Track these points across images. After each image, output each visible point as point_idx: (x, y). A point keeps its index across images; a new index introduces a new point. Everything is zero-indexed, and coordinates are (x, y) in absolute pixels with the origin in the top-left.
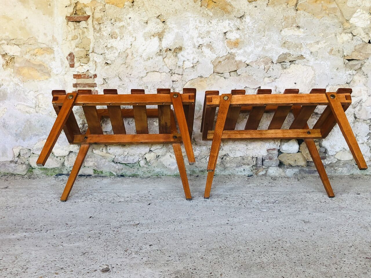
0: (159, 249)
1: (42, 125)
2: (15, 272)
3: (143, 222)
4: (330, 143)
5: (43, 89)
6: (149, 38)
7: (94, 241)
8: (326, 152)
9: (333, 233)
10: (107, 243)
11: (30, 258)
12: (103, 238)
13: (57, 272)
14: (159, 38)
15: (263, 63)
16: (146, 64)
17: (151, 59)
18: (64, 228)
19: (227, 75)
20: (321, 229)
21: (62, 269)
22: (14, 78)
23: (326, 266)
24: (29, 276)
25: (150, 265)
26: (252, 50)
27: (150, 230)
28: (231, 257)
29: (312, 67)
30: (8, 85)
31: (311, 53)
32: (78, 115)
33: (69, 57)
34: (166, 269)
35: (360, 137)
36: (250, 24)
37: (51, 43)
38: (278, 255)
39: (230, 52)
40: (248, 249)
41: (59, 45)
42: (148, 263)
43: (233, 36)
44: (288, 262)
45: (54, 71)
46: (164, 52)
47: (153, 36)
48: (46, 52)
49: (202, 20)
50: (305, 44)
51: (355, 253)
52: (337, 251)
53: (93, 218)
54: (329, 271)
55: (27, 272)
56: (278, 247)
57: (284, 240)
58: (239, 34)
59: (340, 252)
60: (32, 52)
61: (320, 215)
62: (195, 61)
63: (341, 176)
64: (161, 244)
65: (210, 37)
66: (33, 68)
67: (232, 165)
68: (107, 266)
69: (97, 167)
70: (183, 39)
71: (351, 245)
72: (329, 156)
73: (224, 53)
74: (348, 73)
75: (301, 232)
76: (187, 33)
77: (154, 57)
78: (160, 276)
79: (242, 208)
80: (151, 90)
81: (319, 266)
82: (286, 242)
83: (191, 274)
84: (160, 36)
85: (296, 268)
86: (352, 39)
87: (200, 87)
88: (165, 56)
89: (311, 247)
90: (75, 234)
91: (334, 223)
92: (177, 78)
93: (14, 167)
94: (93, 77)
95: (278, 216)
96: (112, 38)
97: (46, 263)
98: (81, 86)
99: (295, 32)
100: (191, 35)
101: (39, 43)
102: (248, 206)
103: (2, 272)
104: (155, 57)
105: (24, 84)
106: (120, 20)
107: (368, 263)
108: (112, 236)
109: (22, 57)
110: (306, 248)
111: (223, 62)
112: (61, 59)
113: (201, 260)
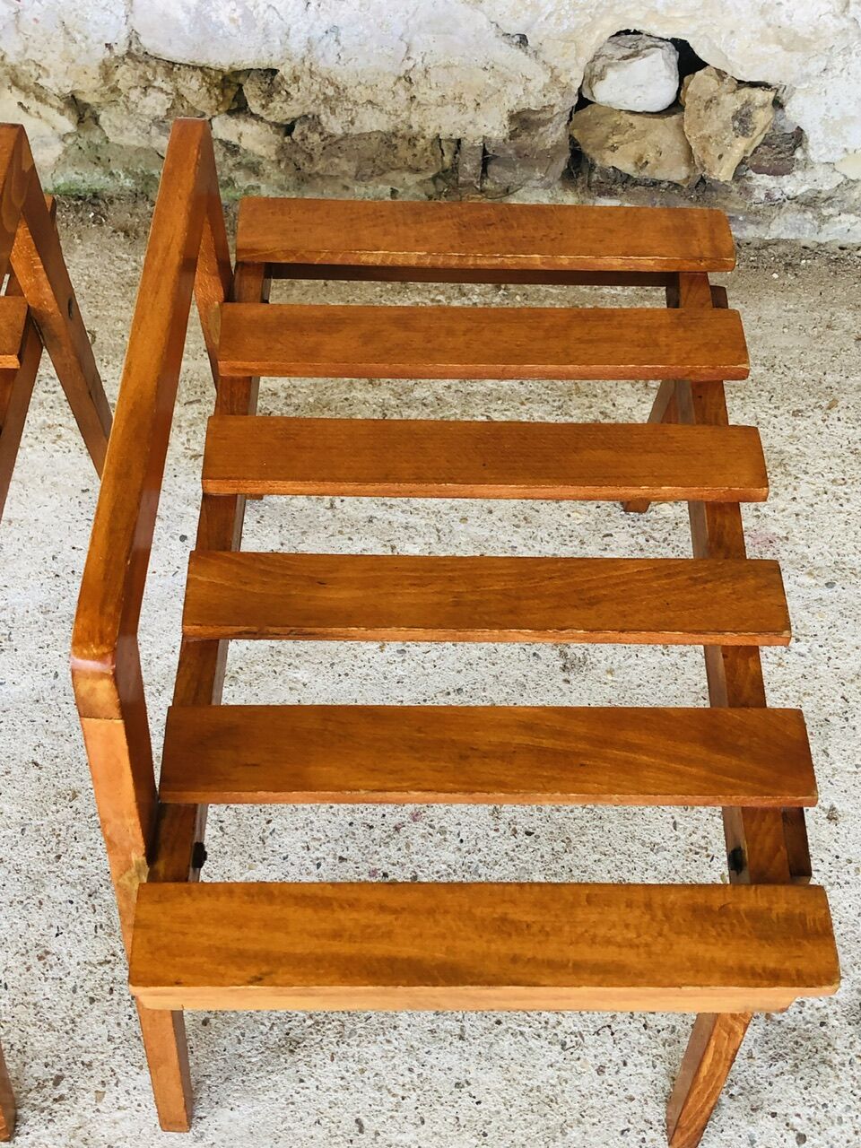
4: (828, 110)
8: (798, 137)
23: (563, 1045)
63: (842, 248)
72: (807, 165)
113: (37, 968)
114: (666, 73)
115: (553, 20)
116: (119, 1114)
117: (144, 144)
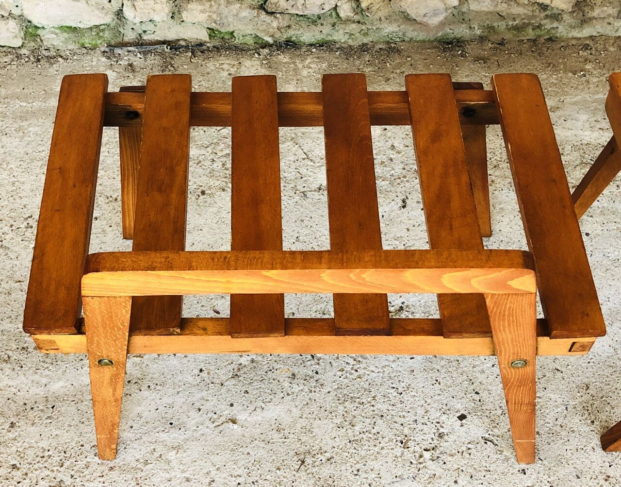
0: (487, 436)
64: (487, 413)
67: (606, 11)
69: (219, 22)
90: (253, 361)
108: (348, 368)
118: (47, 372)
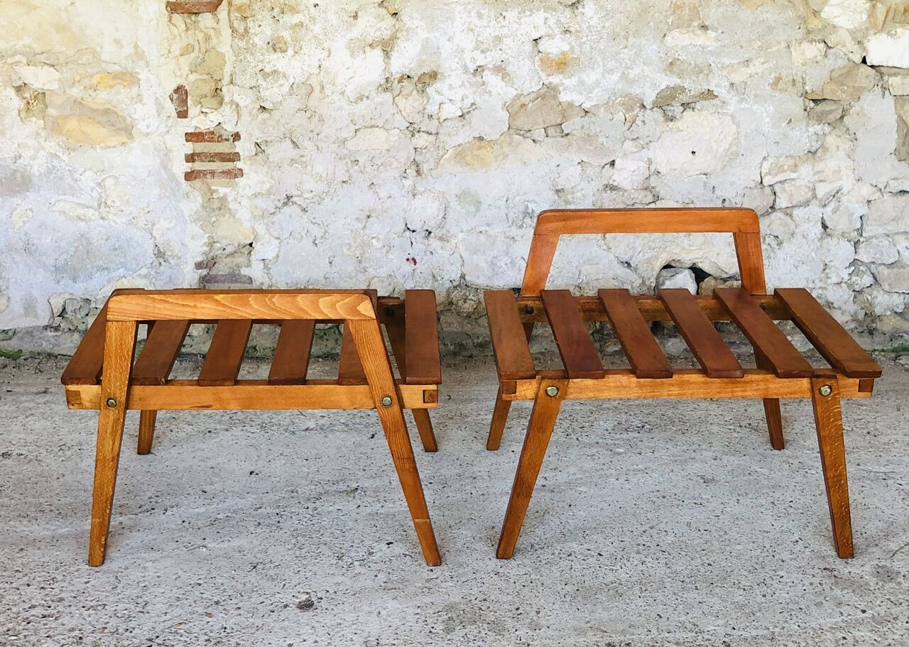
0: (407, 553)
1: (116, 246)
2: (123, 612)
3: (366, 484)
5: (115, 166)
6: (361, 52)
7: (270, 534)
9: (763, 510)
10: (298, 538)
11: (145, 579)
12: (287, 525)
13: (209, 610)
14: (384, 51)
15: (621, 108)
16: (355, 111)
17: (365, 99)
18: (200, 502)
19: (539, 133)
20: (739, 498)
21: (217, 603)
22: (45, 141)
23: (744, 589)
24: (155, 622)
25: (393, 590)
26: (597, 80)
27: (382, 506)
28: (555, 571)
29: (732, 117)
30: (33, 158)
31: (732, 84)
32: (199, 224)
33: (175, 96)
34: (428, 600)
35: (833, 269)
36: (594, 22)
37: (131, 62)
38: (649, 565)
39: (546, 82)
40: (588, 550)
41: (150, 68)
42: (390, 586)
43: (555, 46)
44: (669, 580)
45: (141, 126)
46: (396, 82)
47: (370, 45)
48: (122, 82)
49: (483, 12)
50: (719, 65)
51: (803, 558)
52: (767, 554)
53: (257, 474)
54: (750, 601)
55: (148, 612)
56: (649, 544)
57: (662, 526)
58: (569, 44)
59: (774, 556)
60: (86, 82)
61: (737, 462)
62: (468, 102)
64: (411, 541)
65: (501, 50)
66: (90, 118)
68: (308, 596)
70: (440, 53)
71: (797, 538)
73: (533, 84)
74: (811, 130)
75: (697, 506)
76: (449, 40)
77: (373, 94)
78: (418, 616)
79: (573, 446)
80: (364, 167)
81: (730, 589)
82: (666, 531)
83: (478, 611)
84: (387, 47)
85: (685, 596)
86: (826, 56)
87: (478, 161)
88: (398, 93)
89: (715, 543)
90: (227, 516)
91: (766, 482)
92: (426, 141)
93: (52, 340)
94: (231, 140)
95: (650, 465)
96: (275, 51)
97: (181, 591)
98: (203, 158)
99: (697, 38)
100: (458, 46)
101: (103, 61)
102: (585, 440)
103: (98, 612)
104: (375, 95)
105: (70, 154)
106: (294, 10)
107: (828, 581)
108: (305, 520)
109: (64, 92)
110: (705, 547)
111: (530, 106)
112: (157, 98)
113: (496, 577)
114: (691, 281)
115: (641, 254)
116: (549, 618)
117: (460, 329)
118: (58, 523)
